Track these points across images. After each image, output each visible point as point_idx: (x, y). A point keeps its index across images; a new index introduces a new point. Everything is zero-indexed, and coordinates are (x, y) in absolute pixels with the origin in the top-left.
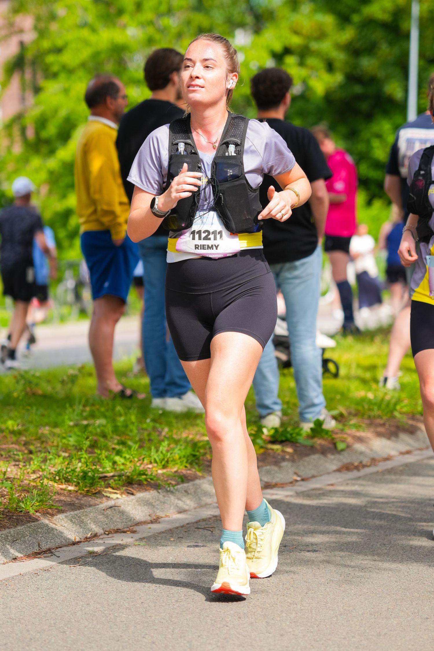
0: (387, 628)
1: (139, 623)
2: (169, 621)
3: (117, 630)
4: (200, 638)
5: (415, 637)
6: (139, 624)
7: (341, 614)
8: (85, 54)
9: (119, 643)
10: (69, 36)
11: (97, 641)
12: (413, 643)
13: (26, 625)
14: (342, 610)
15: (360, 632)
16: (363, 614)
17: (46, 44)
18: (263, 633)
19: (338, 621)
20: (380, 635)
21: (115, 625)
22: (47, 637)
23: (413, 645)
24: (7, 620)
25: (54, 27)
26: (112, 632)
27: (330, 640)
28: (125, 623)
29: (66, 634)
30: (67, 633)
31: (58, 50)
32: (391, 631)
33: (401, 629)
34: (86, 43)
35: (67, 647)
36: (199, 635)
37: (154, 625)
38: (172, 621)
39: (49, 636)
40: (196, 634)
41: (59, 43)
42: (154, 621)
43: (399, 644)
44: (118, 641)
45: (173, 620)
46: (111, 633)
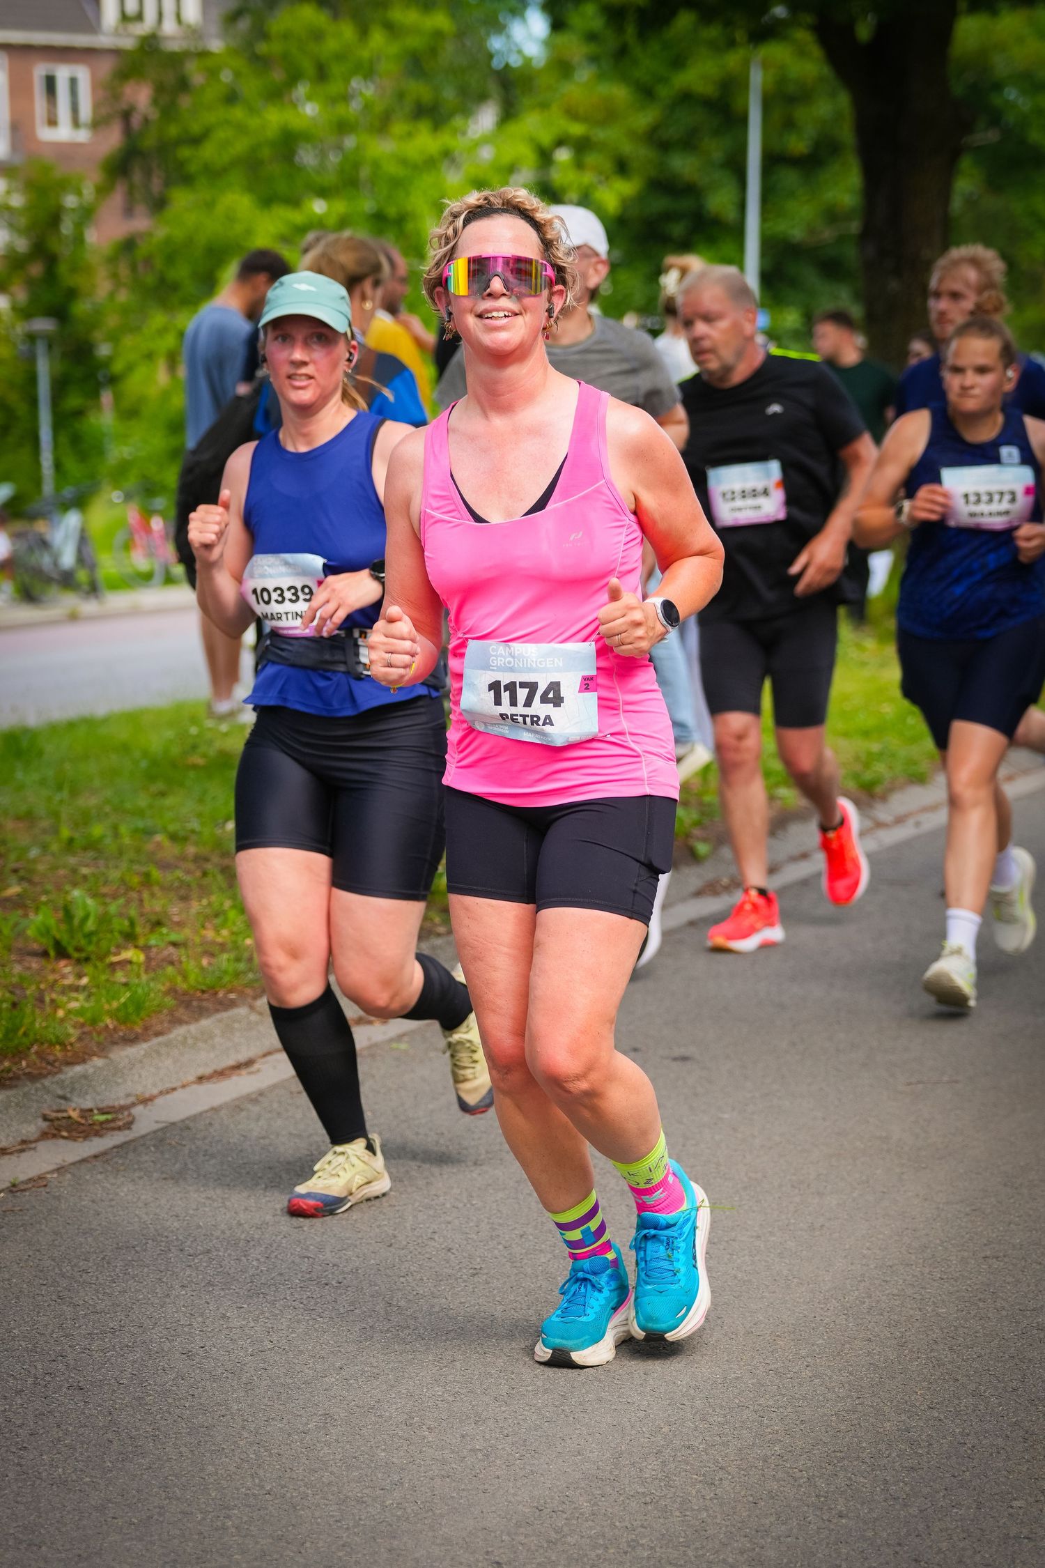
0: (823, 1215)
1: (421, 1208)
2: (468, 1206)
3: (386, 1223)
4: (523, 1240)
5: (869, 1232)
6: (420, 1211)
7: (745, 1188)
8: (240, 146)
9: (392, 1249)
10: (210, 118)
11: (356, 1246)
12: (868, 1244)
13: (236, 1213)
14: (745, 1179)
15: (780, 1223)
16: (780, 1186)
17: (173, 131)
18: (624, 1229)
19: (743, 1203)
20: (814, 1229)
21: (380, 1212)
22: (274, 1237)
23: (869, 1249)
24: (203, 1201)
25: (185, 102)
26: (379, 1226)
27: (734, 1240)
28: (397, 1208)
29: (303, 1231)
30: (305, 1229)
31: (196, 141)
32: (830, 1219)
33: (846, 1217)
34: (241, 129)
35: (308, 1258)
36: (522, 1233)
37: (445, 1213)
38: (473, 1205)
39: (276, 1235)
40: (516, 1232)
41: (196, 128)
42: (444, 1204)
43: (847, 1246)
44: (390, 1245)
45: (474, 1202)
46: (377, 1230)
